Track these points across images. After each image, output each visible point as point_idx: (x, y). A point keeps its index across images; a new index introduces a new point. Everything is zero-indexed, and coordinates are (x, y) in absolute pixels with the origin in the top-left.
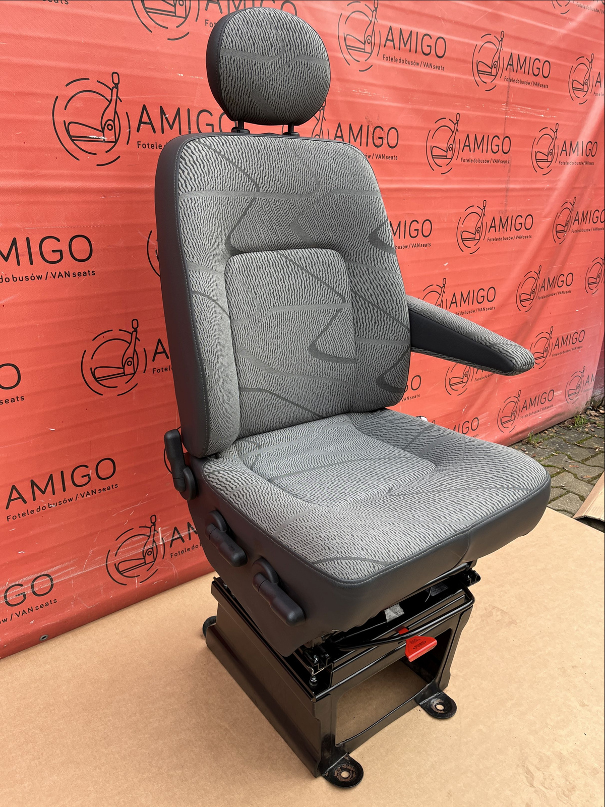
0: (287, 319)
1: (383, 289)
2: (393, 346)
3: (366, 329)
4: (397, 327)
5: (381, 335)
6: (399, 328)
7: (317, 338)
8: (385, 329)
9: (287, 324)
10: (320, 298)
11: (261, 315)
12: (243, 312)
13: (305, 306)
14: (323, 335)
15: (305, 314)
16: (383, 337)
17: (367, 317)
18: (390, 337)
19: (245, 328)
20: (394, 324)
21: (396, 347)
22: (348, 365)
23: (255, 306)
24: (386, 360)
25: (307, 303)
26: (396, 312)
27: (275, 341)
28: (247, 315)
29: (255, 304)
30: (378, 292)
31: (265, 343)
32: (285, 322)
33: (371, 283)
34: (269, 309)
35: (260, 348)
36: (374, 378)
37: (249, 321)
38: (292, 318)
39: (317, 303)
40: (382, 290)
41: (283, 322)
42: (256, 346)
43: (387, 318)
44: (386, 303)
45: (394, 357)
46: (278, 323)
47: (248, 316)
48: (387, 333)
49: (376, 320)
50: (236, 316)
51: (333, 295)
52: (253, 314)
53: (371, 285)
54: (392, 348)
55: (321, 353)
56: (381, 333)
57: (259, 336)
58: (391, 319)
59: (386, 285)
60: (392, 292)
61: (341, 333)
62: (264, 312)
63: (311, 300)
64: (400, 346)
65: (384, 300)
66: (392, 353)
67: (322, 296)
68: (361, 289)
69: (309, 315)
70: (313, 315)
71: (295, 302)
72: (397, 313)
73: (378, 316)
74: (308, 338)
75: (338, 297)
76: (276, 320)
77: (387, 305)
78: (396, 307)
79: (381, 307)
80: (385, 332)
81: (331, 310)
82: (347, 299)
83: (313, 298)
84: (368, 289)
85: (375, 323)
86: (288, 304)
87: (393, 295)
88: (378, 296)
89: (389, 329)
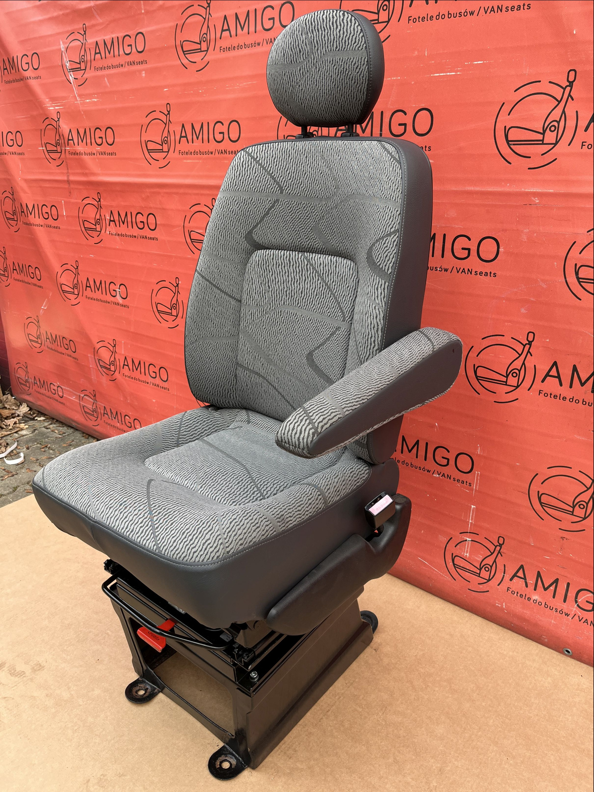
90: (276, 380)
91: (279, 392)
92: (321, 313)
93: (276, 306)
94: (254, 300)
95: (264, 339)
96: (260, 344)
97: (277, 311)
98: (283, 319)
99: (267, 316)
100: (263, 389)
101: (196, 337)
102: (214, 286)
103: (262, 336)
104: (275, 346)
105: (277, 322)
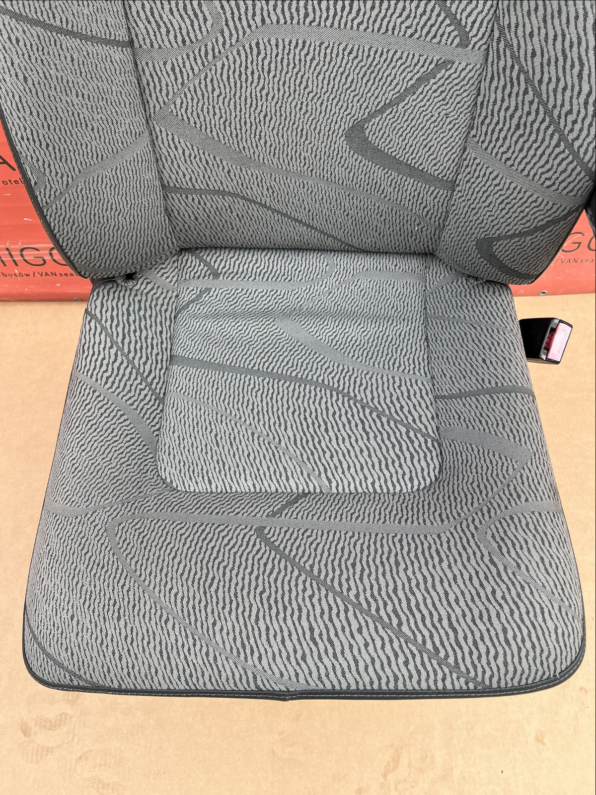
0: (297, 57)
1: (568, 51)
2: (535, 197)
3: (493, 131)
4: (563, 160)
5: (518, 160)
6: (565, 163)
7: (371, 116)
8: (532, 152)
9: (296, 70)
10: (399, 21)
11: (224, 44)
12: (168, 32)
13: (354, 33)
14: (388, 112)
15: (350, 53)
16: (521, 167)
17: (505, 105)
18: (535, 175)
19: (173, 69)
20: (557, 150)
21: (540, 200)
22: (432, 188)
23: (205, 20)
24: (507, 216)
25: (362, 27)
26: (575, 122)
27: (260, 104)
28: (179, 39)
29: (207, 14)
30: (552, 53)
31: (232, 107)
32: (292, 65)
33: (545, 21)
34: (248, 30)
35: (217, 117)
36: (474, 236)
37: (188, 55)
38: (313, 59)
39: (390, 32)
40: (563, 51)
41: (285, 64)
42: (205, 110)
43: (547, 128)
44: (560, 90)
45: (528, 218)
46: (273, 65)
47: (184, 42)
48: (533, 161)
49: (522, 122)
50: (148, 41)
51: (440, 19)
52: (200, 37)
53: (542, 25)
54: (530, 200)
55: (376, 150)
56: (522, 155)
57: (214, 90)
58: (556, 136)
59: (579, 44)
60: (586, 68)
61: (433, 119)
62: (231, 35)
63: (375, 21)
64: (551, 204)
65: (558, 80)
66: (527, 210)
67: (408, 17)
68: (517, 26)
69: (360, 58)
70: (371, 59)
71: (327, 18)
72: (577, 127)
73: (529, 113)
74: (349, 111)
75: (452, 28)
76: (265, 58)
77: (559, 96)
78: (579, 112)
79: (544, 96)
80: (529, 157)
81: (422, 59)
82: (475, 39)
83: (382, 15)
84: (531, 35)
85: (518, 127)
86: (308, 21)
87: (585, 77)
88: (549, 64)
89: (541, 156)
90: (265, 192)
91: (274, 211)
92: (383, 30)
93: (241, 33)
94: (172, 33)
95: (222, 120)
96: (214, 133)
97: (247, 47)
98: (266, 62)
99: (219, 65)
100: (235, 214)
101: (65, 178)
102: (60, 31)
103: (215, 114)
104: (254, 127)
105: (252, 73)
